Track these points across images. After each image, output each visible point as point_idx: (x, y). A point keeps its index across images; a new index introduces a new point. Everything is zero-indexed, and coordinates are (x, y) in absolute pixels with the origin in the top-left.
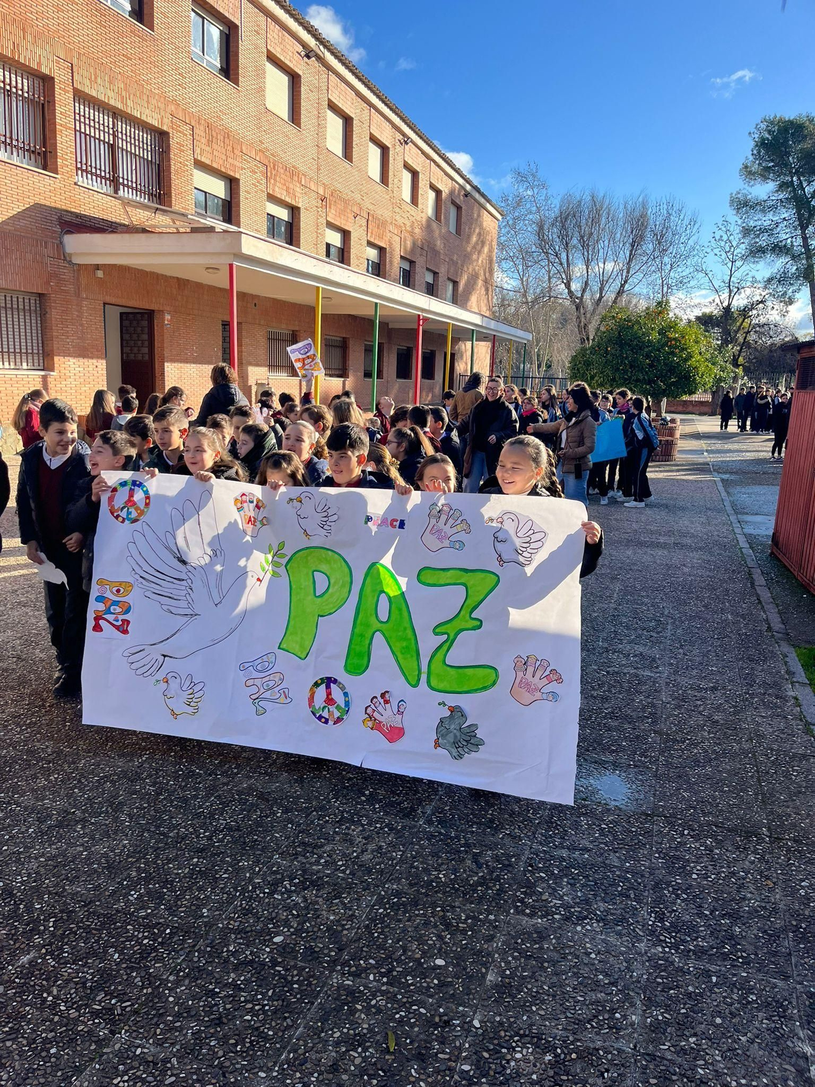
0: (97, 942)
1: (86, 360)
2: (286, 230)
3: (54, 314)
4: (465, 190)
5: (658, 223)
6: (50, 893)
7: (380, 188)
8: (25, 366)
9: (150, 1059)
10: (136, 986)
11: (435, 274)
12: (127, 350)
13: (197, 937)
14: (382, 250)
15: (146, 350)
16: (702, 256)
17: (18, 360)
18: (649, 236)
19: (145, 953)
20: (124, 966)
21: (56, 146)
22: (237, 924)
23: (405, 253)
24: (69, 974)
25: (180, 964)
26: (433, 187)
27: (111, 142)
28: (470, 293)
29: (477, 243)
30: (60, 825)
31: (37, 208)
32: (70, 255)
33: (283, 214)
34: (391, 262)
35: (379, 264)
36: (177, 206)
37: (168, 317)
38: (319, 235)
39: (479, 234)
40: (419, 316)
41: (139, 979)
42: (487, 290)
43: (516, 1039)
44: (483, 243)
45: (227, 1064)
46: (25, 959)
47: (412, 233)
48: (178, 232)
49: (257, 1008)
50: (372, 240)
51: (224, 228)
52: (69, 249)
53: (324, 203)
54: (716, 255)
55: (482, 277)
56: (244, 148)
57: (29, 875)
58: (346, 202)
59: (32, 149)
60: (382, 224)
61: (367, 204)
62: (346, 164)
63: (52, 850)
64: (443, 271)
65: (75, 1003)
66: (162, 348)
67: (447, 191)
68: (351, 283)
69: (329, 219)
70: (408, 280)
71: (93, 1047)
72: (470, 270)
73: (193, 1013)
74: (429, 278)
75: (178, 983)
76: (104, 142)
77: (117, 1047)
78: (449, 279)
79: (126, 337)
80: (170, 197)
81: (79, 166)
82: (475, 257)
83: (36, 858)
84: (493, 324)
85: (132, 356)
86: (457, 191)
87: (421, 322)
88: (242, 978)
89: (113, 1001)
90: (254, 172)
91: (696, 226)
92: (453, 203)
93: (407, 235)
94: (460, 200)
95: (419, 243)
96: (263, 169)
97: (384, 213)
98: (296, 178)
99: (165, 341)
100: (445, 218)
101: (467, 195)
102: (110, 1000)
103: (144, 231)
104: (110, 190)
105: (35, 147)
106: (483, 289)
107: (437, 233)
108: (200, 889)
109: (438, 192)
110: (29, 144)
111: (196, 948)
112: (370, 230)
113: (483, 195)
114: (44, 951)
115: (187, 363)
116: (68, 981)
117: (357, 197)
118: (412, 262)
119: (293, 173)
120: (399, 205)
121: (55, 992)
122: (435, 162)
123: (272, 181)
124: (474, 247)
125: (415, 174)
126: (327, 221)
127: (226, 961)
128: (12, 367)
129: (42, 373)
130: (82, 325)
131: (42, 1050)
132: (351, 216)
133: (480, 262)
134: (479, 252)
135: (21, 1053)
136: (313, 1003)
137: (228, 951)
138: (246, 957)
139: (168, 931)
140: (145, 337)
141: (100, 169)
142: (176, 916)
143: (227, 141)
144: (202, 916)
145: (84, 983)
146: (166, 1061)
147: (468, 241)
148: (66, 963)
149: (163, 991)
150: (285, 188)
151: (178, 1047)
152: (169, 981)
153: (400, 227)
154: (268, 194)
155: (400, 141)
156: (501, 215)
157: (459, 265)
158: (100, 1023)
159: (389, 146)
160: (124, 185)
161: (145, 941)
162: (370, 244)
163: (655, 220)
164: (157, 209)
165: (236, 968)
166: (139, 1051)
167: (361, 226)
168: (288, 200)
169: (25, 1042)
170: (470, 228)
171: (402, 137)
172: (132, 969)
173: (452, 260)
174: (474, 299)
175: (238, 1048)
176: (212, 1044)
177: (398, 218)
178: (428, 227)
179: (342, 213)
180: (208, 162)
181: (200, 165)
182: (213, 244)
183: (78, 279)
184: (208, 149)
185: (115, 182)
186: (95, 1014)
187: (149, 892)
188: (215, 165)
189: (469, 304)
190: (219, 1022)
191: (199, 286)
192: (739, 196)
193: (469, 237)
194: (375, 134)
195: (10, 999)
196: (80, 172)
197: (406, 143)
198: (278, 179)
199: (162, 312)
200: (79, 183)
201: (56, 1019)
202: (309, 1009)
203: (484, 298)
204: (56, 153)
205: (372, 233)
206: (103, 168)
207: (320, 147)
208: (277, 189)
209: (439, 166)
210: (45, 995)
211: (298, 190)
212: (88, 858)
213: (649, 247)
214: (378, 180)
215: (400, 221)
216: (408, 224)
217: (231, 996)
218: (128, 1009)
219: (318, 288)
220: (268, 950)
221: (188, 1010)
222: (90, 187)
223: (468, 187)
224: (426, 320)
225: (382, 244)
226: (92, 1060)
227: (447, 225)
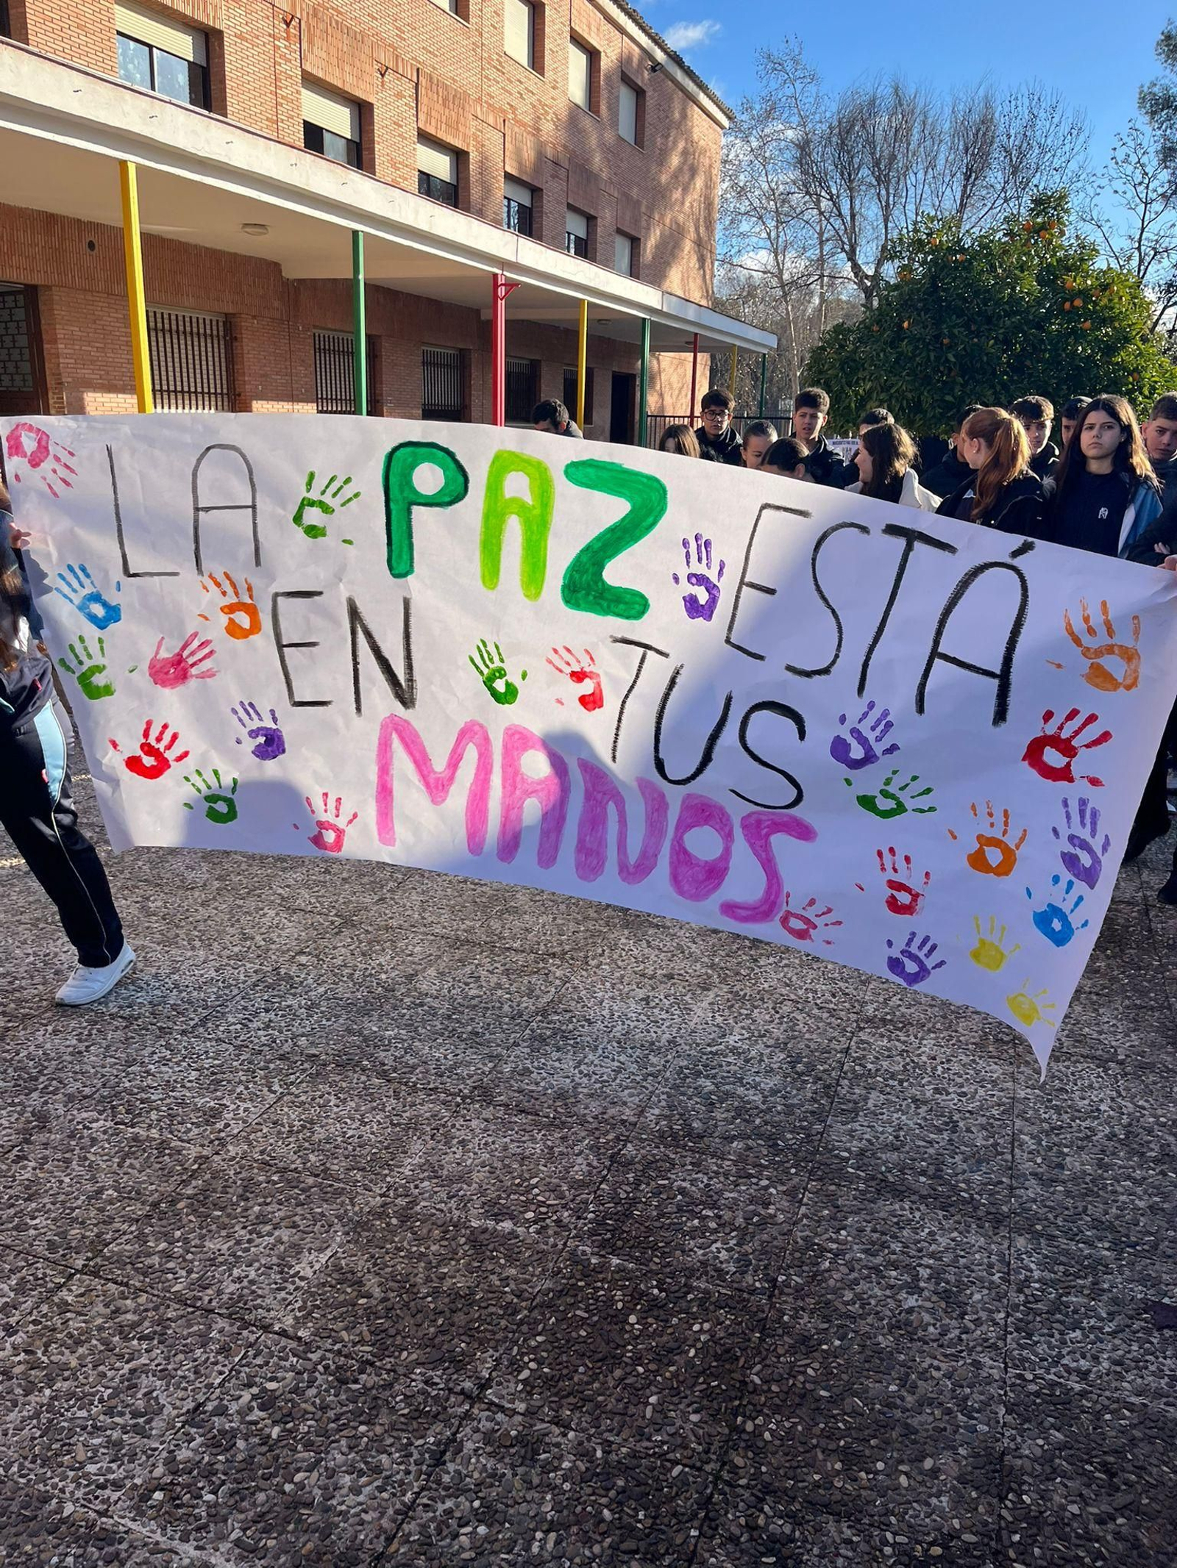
4: (651, 57)
5: (1012, 132)
7: (449, 21)
11: (591, 220)
14: (458, 156)
16: (1091, 193)
18: (996, 154)
23: (519, 170)
26: (579, 42)
28: (668, 264)
29: (680, 169)
34: (484, 184)
35: (456, 187)
40: (495, 276)
42: (702, 260)
44: (693, 171)
47: (534, 130)
50: (430, 130)
54: (1116, 192)
55: (691, 235)
60: (455, 99)
64: (607, 218)
67: (613, 56)
72: (667, 219)
78: (619, 231)
86: (635, 60)
87: (502, 289)
91: (1082, 138)
92: (626, 79)
93: (521, 131)
94: (644, 78)
95: (551, 152)
100: (609, 108)
101: (656, 68)
106: (694, 258)
107: (593, 141)
109: (593, 55)
112: (423, 108)
113: (689, 73)
118: (535, 191)
126: (304, 71)
132: (372, 70)
133: (687, 204)
153: (503, 111)
156: (730, 118)
157: (644, 208)
162: (429, 139)
163: (1008, 127)
167: (399, 96)
173: (627, 196)
174: (675, 272)
177: (494, 90)
178: (572, 123)
179: (345, 58)
192: (1156, 90)
203: (695, 274)
213: (995, 177)
214: (447, 8)
215: (502, 99)
223: (659, 54)
224: (515, 286)
225: (458, 143)
227: (614, 123)
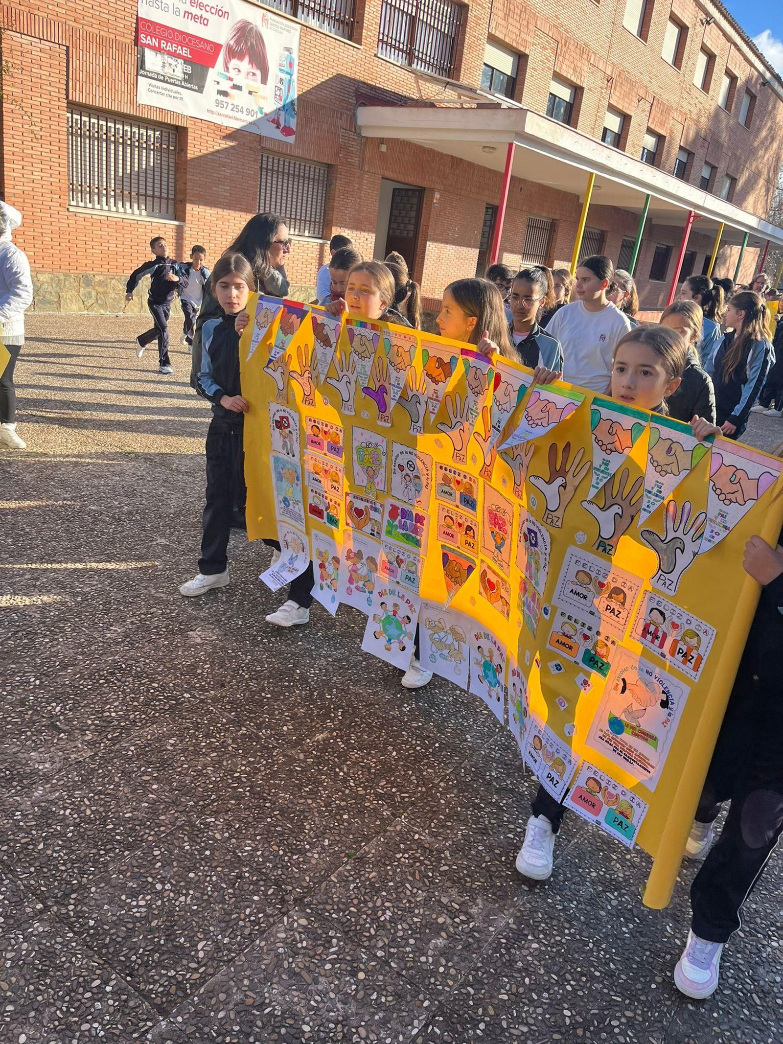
0: (378, 737)
1: (358, 233)
2: (565, 111)
3: (339, 185)
4: (764, 79)
6: (337, 688)
7: (672, 71)
8: (307, 233)
9: (427, 846)
10: (412, 783)
11: (714, 168)
12: (394, 226)
13: (463, 757)
14: (660, 138)
15: (412, 227)
17: (302, 227)
19: (418, 758)
20: (402, 763)
21: (363, 16)
22: (498, 755)
23: (686, 144)
24: (356, 758)
25: (448, 775)
26: (729, 73)
27: (414, 14)
28: (748, 193)
29: (766, 138)
30: (343, 635)
31: (339, 79)
32: (360, 127)
33: (565, 94)
34: (669, 153)
35: (655, 153)
36: (464, 80)
37: (437, 195)
38: (598, 118)
39: (771, 129)
40: (691, 212)
41: (414, 777)
42: (768, 190)
43: (773, 929)
44: (773, 139)
45: (493, 869)
46: (320, 737)
47: (697, 122)
48: (462, 108)
49: (519, 830)
50: (653, 127)
51: (509, 105)
52: (361, 121)
53: (610, 84)
55: (764, 176)
56: (539, 23)
57: (320, 670)
58: (632, 84)
59: (342, 18)
60: (667, 110)
61: (654, 88)
62: (640, 43)
63: (336, 654)
64: (722, 167)
65: (362, 782)
66: (428, 226)
67: (744, 79)
68: (626, 172)
69: (611, 101)
70: (682, 172)
71: (378, 823)
72: (753, 167)
73: (462, 818)
74: (706, 173)
75: (448, 790)
76: (407, 13)
77: (398, 828)
78: (727, 175)
79: (396, 212)
80: (460, 71)
81: (381, 37)
82: (761, 153)
83: (325, 658)
84: (770, 229)
85: (398, 232)
86: (754, 79)
87: (692, 219)
88: (504, 802)
89: (394, 790)
90: (544, 48)
92: (748, 91)
93: (692, 123)
94: (756, 89)
95: (703, 133)
96: (554, 45)
97: (670, 97)
98: (585, 56)
99: (431, 219)
100: (736, 108)
101: (765, 83)
102: (391, 788)
103: (432, 105)
104: (405, 63)
105: (344, 16)
106: (764, 190)
107: (724, 124)
108: (463, 717)
109: (733, 79)
110: (340, 14)
111: (463, 766)
112: (652, 116)
114: (335, 734)
115: (447, 243)
116: (355, 764)
117: (645, 79)
118: (690, 154)
119: (584, 50)
120: (688, 90)
121: (345, 770)
122: (736, 45)
123: (561, 58)
124: (762, 143)
125: (711, 58)
126: (609, 103)
127: (489, 783)
128: (296, 233)
129: (321, 241)
130: (360, 198)
131: (337, 814)
132: (635, 100)
133: (765, 159)
134: (766, 149)
135: (320, 812)
136: (569, 841)
137: (490, 775)
138: (507, 785)
139: (437, 745)
140: (413, 214)
141: (399, 42)
142: (443, 734)
143: (523, 15)
144: (466, 740)
145: (369, 769)
146: (440, 851)
147: (756, 136)
148: (354, 748)
149: (436, 793)
150: (572, 66)
151: (450, 842)
152: (440, 787)
153: (686, 114)
154: (555, 71)
155: (701, 21)
157: (742, 161)
158: (383, 805)
159: (689, 25)
160: (418, 58)
161: (418, 748)
162: (650, 131)
164: (448, 83)
165: (498, 792)
166: (417, 837)
167: (643, 111)
168: (574, 79)
169: (323, 804)
170: (762, 121)
171: (704, 16)
172: (409, 768)
173: (735, 155)
174: (751, 199)
175: (503, 859)
176: (480, 848)
177: (684, 104)
178: (715, 118)
179: (626, 96)
180: (501, 36)
181: (493, 40)
182: (497, 121)
183: (364, 152)
184: (503, 23)
185: (410, 56)
186: (379, 796)
187: (419, 708)
188: (507, 40)
189: (745, 204)
190: (484, 832)
191: (471, 165)
193: (759, 130)
194: (676, 12)
195: (309, 765)
196: (380, 44)
197: (708, 23)
198: (567, 56)
199: (432, 190)
200: (379, 55)
201: (347, 791)
202: (566, 845)
203: (762, 199)
204: (363, 23)
205: (654, 119)
206: (402, 41)
207: (616, 24)
208: (564, 67)
209: (739, 50)
210: (337, 770)
211: (585, 68)
212: (367, 668)
214: (670, 62)
215: (686, 107)
216: (695, 111)
217: (495, 813)
218: (406, 800)
219: (592, 174)
220: (526, 784)
221: (458, 814)
222: (387, 59)
223: (768, 75)
224: (697, 216)
225: (663, 132)
226: (378, 833)
227: (737, 115)
